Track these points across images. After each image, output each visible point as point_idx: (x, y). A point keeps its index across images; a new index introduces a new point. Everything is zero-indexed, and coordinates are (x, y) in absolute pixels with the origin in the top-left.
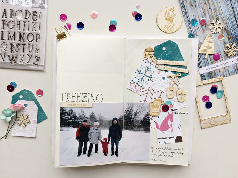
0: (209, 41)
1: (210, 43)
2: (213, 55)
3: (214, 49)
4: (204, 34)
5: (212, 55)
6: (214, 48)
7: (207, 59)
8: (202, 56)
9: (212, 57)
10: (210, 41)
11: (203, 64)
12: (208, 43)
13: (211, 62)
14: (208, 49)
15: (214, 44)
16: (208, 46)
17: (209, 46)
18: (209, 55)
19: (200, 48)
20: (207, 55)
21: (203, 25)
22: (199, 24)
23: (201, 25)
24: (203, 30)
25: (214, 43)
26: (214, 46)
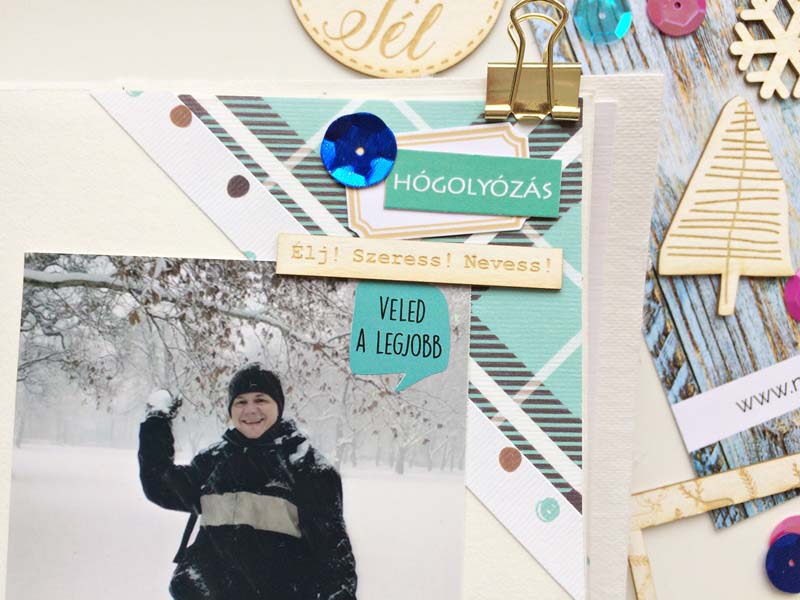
0: (738, 163)
1: (746, 184)
2: (781, 279)
3: (784, 230)
4: (688, 108)
5: (772, 279)
6: (783, 219)
7: (733, 322)
8: (689, 295)
9: (774, 297)
10: (750, 164)
11: (709, 364)
12: (734, 184)
13: (767, 340)
14: (736, 234)
15: (783, 194)
16: (732, 206)
17: (744, 206)
18: (746, 285)
19: (673, 229)
20: (731, 286)
21: (673, 37)
22: (643, 26)
23: (662, 34)
24: (683, 80)
25: (780, 185)
26: (782, 206)
